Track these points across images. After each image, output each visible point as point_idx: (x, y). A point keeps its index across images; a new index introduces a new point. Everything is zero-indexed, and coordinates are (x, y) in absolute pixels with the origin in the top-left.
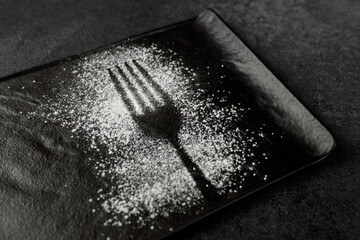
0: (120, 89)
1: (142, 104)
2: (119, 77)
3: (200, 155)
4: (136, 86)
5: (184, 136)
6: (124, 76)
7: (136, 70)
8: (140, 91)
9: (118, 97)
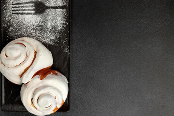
0: (22, 14)
1: (31, 10)
2: (17, 12)
3: (55, 4)
4: (23, 8)
5: (47, 4)
6: (17, 10)
7: (17, 6)
8: (26, 8)
9: (25, 15)
